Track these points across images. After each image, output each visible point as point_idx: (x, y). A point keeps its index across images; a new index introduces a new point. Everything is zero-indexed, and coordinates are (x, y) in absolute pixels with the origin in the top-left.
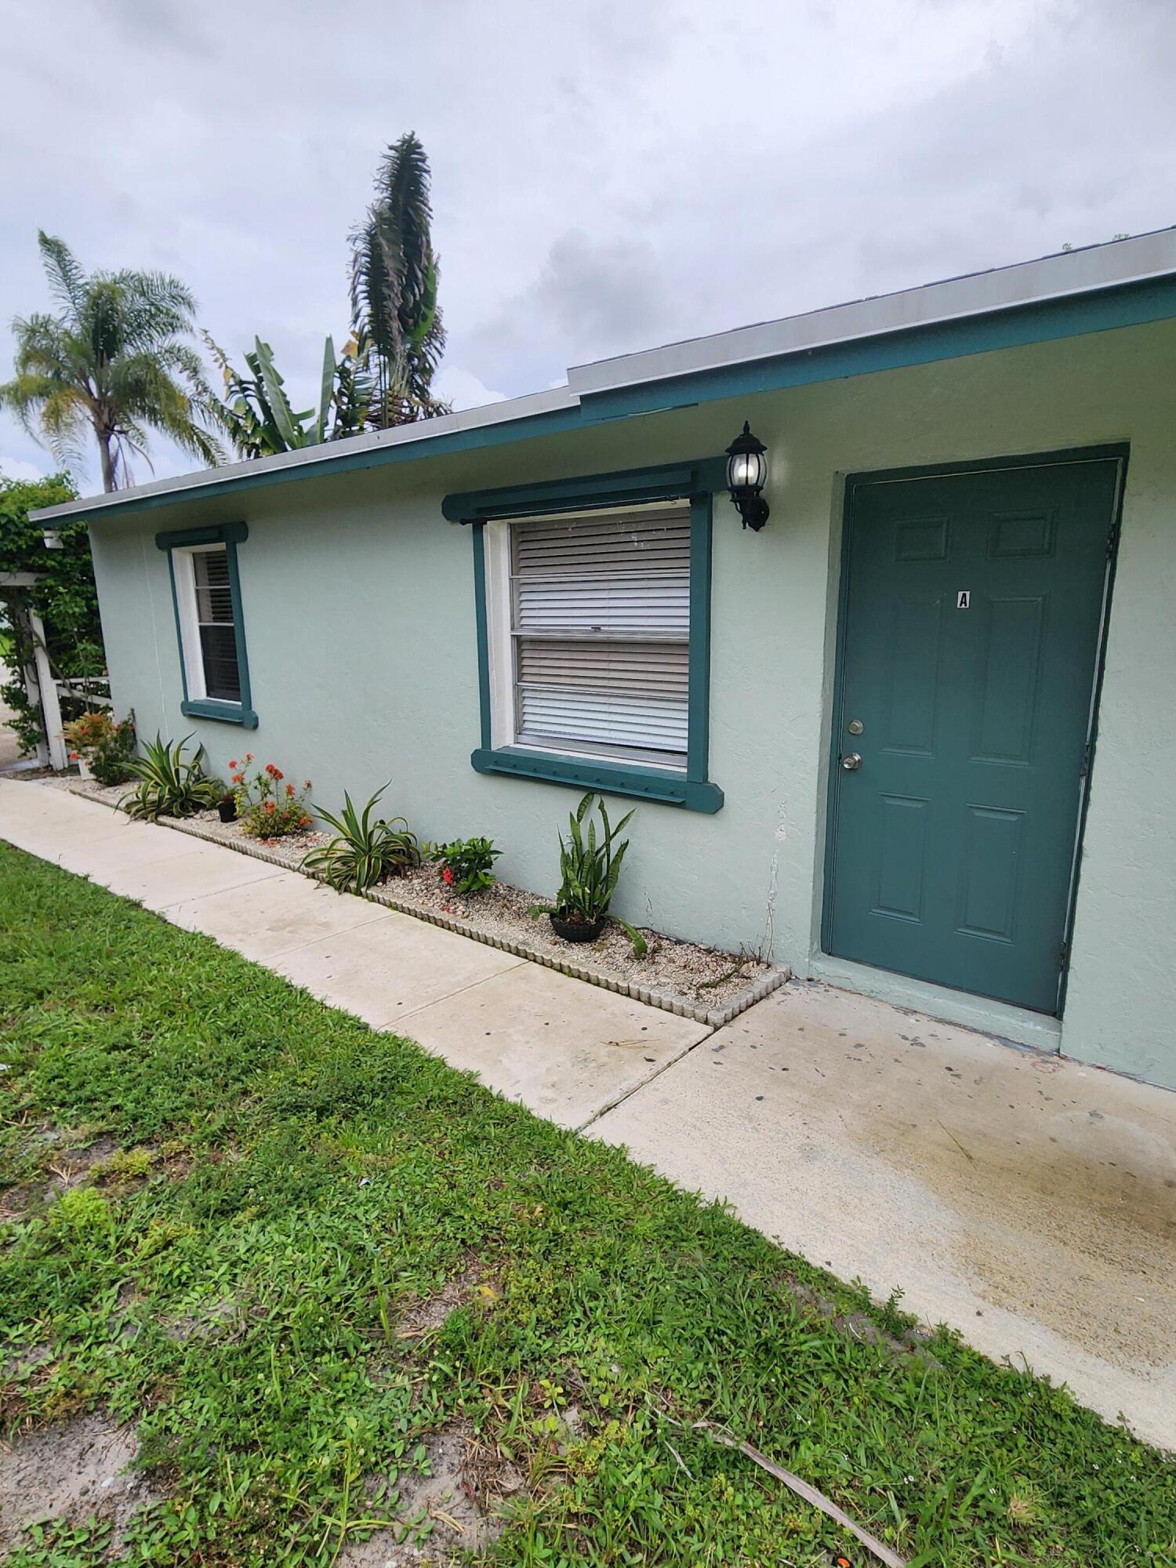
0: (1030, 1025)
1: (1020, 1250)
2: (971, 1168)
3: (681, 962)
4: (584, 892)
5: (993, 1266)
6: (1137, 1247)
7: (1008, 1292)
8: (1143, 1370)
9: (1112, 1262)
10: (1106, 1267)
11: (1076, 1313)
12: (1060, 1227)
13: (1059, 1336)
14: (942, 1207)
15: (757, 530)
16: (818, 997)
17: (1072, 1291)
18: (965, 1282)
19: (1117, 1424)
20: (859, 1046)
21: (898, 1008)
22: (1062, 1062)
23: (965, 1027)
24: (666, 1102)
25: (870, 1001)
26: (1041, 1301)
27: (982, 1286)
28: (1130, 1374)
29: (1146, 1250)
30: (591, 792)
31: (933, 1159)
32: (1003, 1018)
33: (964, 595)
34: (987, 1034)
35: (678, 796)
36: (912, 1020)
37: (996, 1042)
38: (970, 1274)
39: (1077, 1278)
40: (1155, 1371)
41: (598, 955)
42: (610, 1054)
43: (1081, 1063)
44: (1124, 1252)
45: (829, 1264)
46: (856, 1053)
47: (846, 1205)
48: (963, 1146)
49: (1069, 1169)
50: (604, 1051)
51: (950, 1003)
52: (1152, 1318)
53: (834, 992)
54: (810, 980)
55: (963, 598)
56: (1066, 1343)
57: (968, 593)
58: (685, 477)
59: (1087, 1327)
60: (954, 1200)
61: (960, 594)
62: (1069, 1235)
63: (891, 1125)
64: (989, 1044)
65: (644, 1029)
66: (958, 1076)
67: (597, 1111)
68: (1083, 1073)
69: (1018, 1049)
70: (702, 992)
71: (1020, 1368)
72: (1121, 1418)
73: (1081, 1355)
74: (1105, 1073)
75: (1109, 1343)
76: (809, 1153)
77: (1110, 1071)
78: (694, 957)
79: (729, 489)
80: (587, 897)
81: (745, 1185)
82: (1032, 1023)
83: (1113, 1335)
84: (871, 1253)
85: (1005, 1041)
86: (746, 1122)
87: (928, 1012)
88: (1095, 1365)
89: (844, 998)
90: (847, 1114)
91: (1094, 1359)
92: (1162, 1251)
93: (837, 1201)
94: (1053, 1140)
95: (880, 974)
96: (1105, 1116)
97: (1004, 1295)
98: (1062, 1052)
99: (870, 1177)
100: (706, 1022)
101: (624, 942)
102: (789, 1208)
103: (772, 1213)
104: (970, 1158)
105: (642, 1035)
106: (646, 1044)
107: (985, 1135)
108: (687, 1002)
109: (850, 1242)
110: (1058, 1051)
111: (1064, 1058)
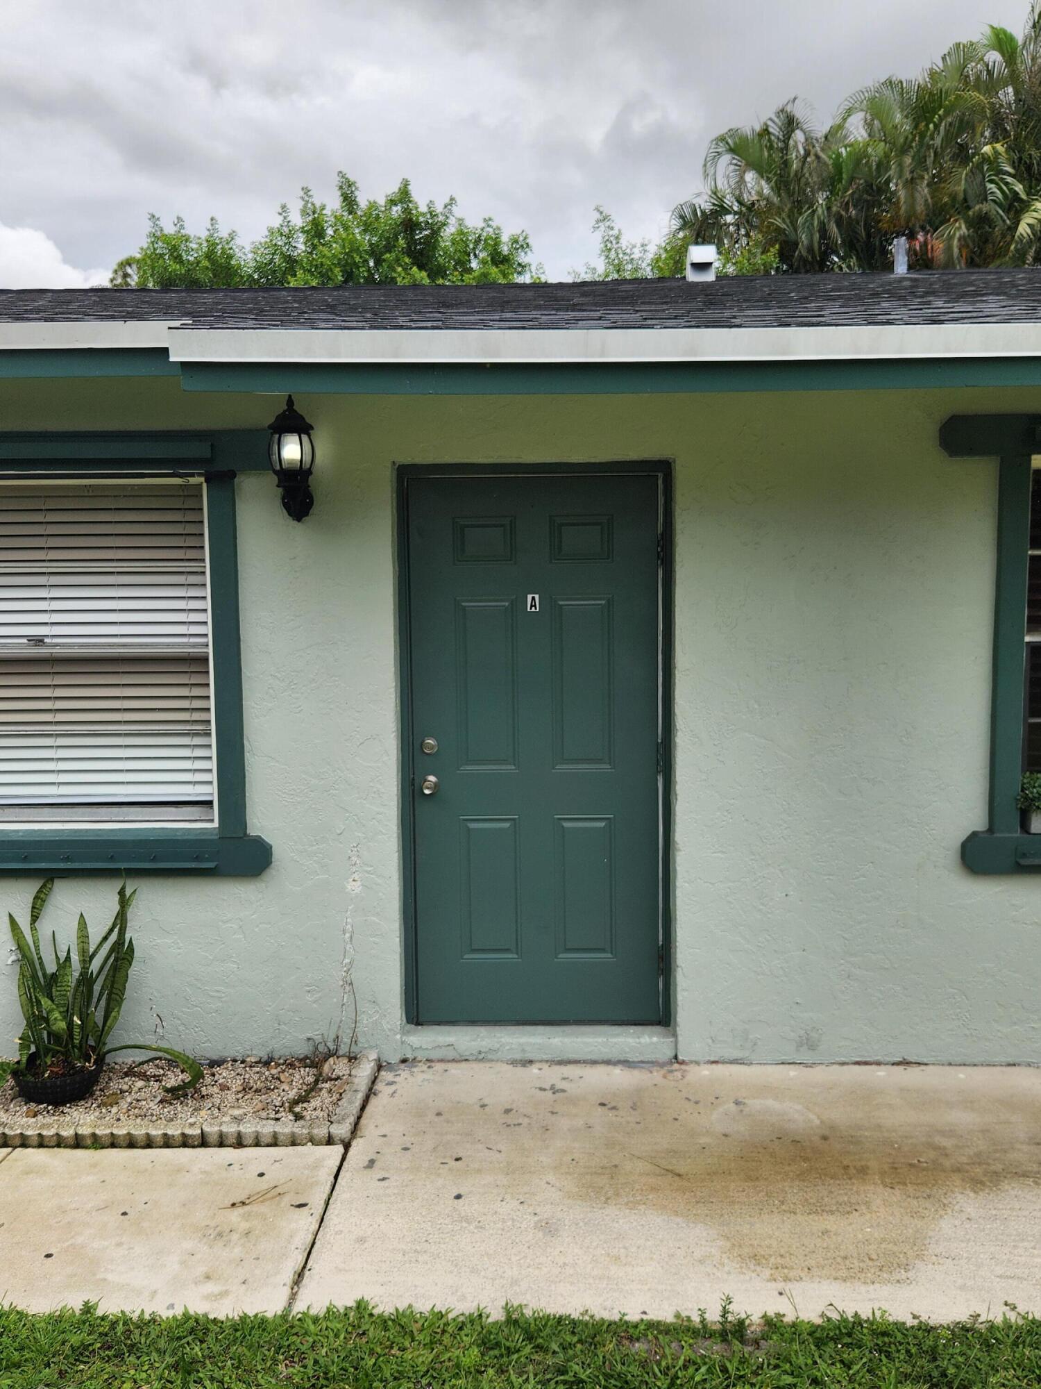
0: (646, 1039)
1: (771, 1232)
2: (686, 1183)
3: (236, 1085)
4: (70, 1024)
5: (763, 1253)
6: (838, 1194)
7: (786, 1267)
8: (904, 1277)
9: (832, 1212)
10: (831, 1218)
11: (839, 1260)
12: (782, 1203)
13: (840, 1281)
14: (691, 1225)
15: (299, 520)
16: (426, 1076)
17: (825, 1245)
18: (754, 1275)
19: (916, 1322)
20: (507, 1111)
21: (514, 1063)
22: (683, 1067)
23: (585, 1062)
24: (361, 1240)
25: (481, 1065)
26: (813, 1263)
27: (767, 1273)
28: (898, 1285)
29: (846, 1194)
30: (49, 877)
31: (653, 1189)
32: (621, 1039)
33: (533, 598)
34: (608, 1062)
35: (208, 860)
36: (534, 1069)
37: (620, 1067)
38: (752, 1267)
39: (820, 1234)
40: (910, 1274)
41: (114, 1110)
42: (247, 1217)
43: (697, 1063)
44: (834, 1201)
45: (644, 1313)
46: (510, 1119)
47: (618, 1258)
48: (667, 1167)
49: (753, 1154)
50: (235, 1216)
51: (566, 1040)
52: (883, 1240)
53: (439, 1067)
54: (404, 1061)
55: (533, 602)
56: (848, 1284)
57: (537, 597)
58: (202, 450)
59: (852, 1266)
60: (695, 1215)
61: (530, 597)
62: (792, 1206)
63: (596, 1173)
64: (617, 1071)
65: (261, 1175)
66: (614, 1108)
67: (289, 1281)
68: (706, 1071)
69: (642, 1068)
70: (297, 1109)
71: (835, 1316)
72: (915, 1317)
73: (863, 1288)
74: (720, 1066)
75: (873, 1271)
76: (548, 1228)
77: (723, 1063)
78: (252, 1075)
79: (275, 472)
80: (77, 1031)
81: (515, 1282)
82: (646, 1037)
83: (871, 1263)
84: (669, 1288)
85: (626, 1063)
86: (464, 1224)
87: (545, 1057)
88: (875, 1290)
89: (454, 1069)
90: (551, 1177)
91: (872, 1287)
92: (855, 1189)
93: (608, 1259)
94: (726, 1135)
95: (483, 1031)
96: (746, 1101)
97: (786, 1271)
98: (680, 1058)
99: (617, 1225)
100: (330, 1141)
101: (140, 1084)
102: (572, 1283)
103: (562, 1295)
104: (679, 1175)
105: (264, 1184)
106: (279, 1190)
107: (675, 1152)
108: (286, 1126)
109: (646, 1288)
110: (676, 1057)
111: (683, 1063)
